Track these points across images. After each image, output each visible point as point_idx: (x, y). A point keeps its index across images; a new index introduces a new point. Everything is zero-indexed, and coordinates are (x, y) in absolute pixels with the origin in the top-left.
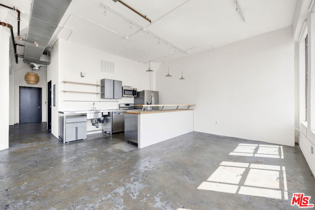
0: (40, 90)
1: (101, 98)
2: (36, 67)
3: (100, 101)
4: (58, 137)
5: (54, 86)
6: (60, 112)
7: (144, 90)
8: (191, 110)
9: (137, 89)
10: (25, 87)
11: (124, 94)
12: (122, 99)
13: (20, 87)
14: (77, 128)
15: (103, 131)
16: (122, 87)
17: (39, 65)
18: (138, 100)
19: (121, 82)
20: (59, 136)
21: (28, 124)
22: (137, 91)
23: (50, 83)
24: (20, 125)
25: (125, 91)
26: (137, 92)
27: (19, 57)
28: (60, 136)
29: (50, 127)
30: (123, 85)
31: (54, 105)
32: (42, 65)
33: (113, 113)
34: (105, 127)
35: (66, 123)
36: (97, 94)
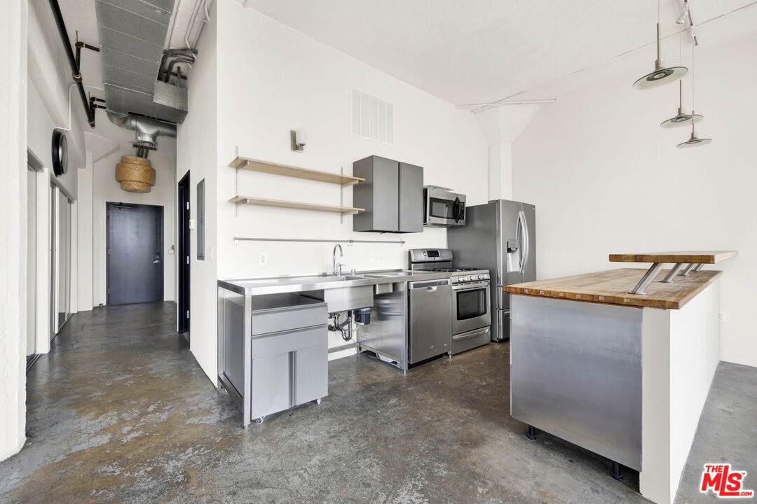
0: (158, 211)
1: (354, 230)
2: (144, 134)
3: (351, 241)
4: (215, 382)
5: (201, 186)
6: (222, 284)
7: (498, 201)
9: (465, 196)
10: (121, 204)
11: (431, 215)
12: (422, 231)
13: (109, 204)
14: (292, 355)
15: (360, 348)
16: (425, 191)
17: (153, 130)
18: (467, 242)
19: (419, 170)
20: (219, 378)
21: (129, 307)
22: (467, 205)
23: (185, 184)
24: (108, 310)
25: (434, 204)
26: (467, 208)
27: (100, 107)
28: (222, 377)
29: (185, 324)
30: (427, 182)
31: (201, 257)
32: (161, 129)
33: (412, 284)
34: (369, 336)
35: (253, 337)
36: (343, 212)
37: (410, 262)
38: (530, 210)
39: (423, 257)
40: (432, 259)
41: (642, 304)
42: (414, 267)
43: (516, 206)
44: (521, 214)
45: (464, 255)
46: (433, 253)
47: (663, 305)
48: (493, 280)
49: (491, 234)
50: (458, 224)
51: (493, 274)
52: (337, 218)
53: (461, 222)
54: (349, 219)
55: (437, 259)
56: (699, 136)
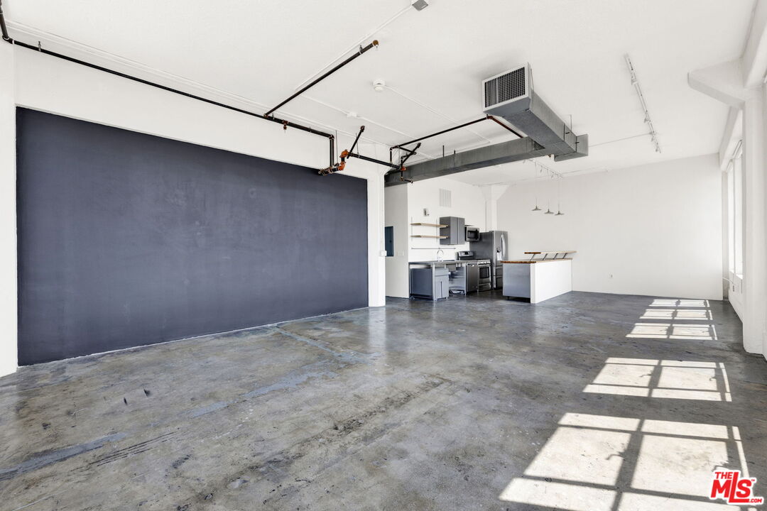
1: (440, 244)
3: (439, 248)
7: (493, 231)
8: (569, 259)
9: (479, 229)
11: (467, 238)
12: (463, 244)
16: (466, 228)
18: (479, 248)
22: (480, 232)
25: (469, 233)
26: (480, 234)
30: (466, 224)
36: (437, 238)
37: (458, 256)
38: (505, 234)
39: (463, 255)
41: (530, 262)
42: (461, 258)
43: (499, 233)
44: (502, 236)
45: (477, 254)
46: (466, 253)
47: (533, 262)
48: (491, 264)
49: (490, 244)
50: (475, 241)
51: (491, 261)
52: (435, 239)
53: (478, 240)
54: (439, 240)
55: (467, 255)
56: (561, 212)
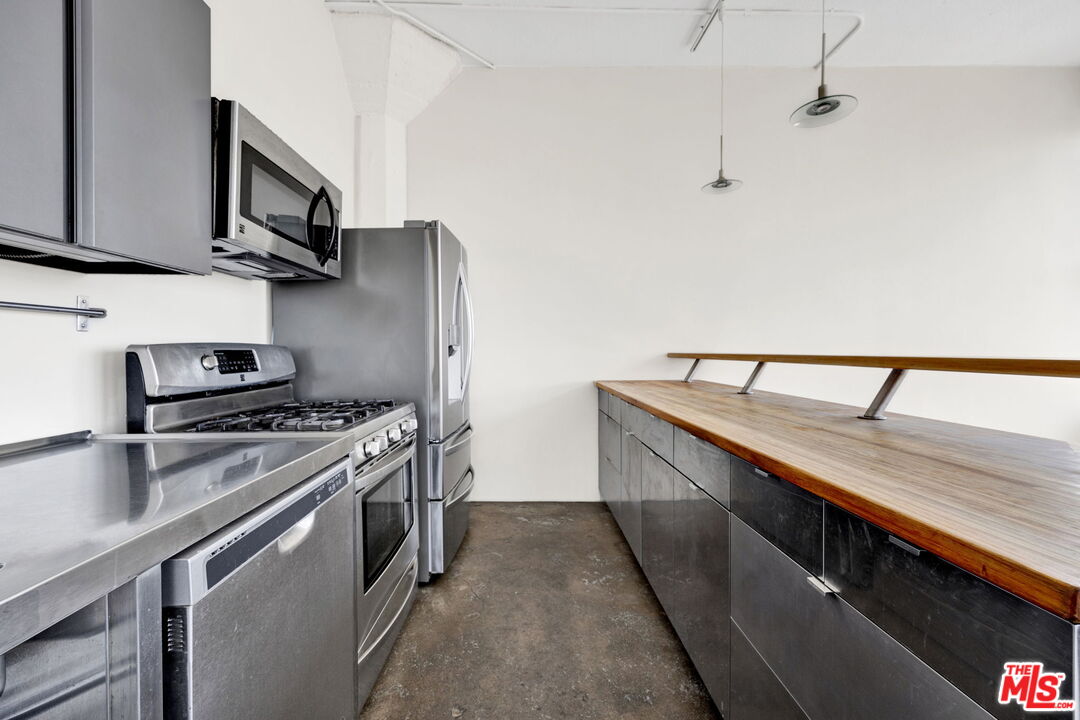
7: (430, 228)
11: (245, 211)
37: (138, 398)
39: (199, 375)
40: (233, 380)
42: (158, 418)
50: (325, 270)
53: (331, 267)
55: (251, 378)
